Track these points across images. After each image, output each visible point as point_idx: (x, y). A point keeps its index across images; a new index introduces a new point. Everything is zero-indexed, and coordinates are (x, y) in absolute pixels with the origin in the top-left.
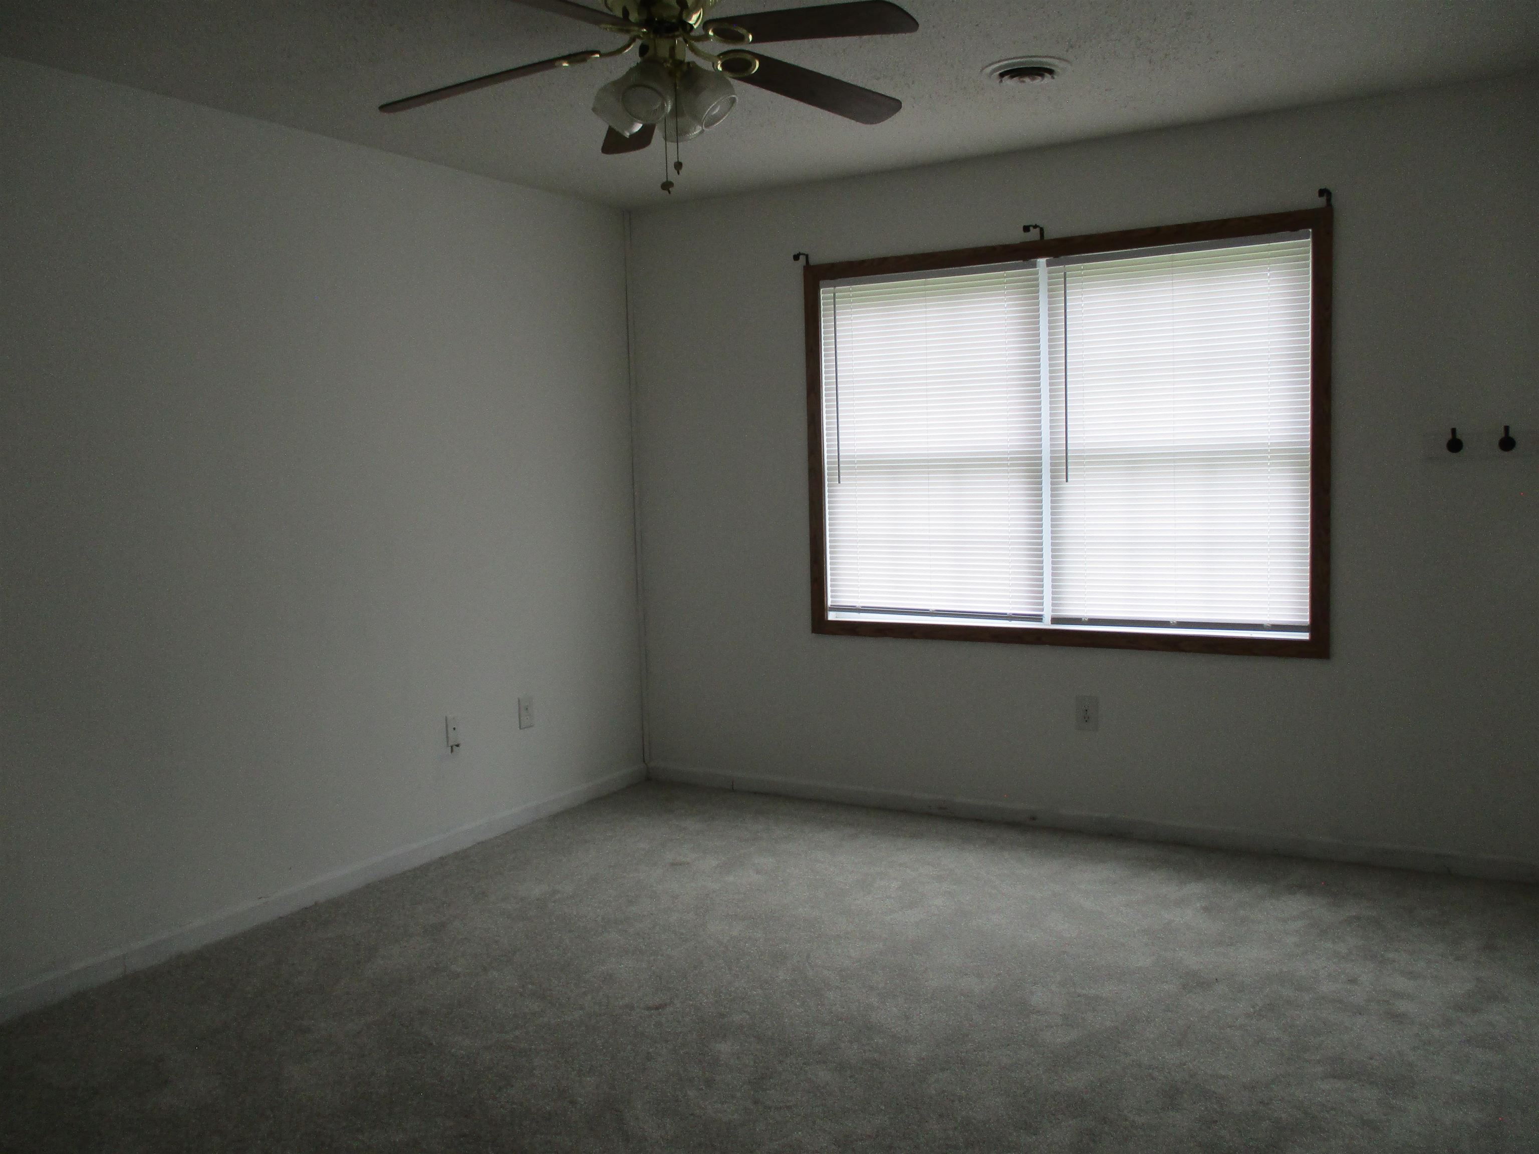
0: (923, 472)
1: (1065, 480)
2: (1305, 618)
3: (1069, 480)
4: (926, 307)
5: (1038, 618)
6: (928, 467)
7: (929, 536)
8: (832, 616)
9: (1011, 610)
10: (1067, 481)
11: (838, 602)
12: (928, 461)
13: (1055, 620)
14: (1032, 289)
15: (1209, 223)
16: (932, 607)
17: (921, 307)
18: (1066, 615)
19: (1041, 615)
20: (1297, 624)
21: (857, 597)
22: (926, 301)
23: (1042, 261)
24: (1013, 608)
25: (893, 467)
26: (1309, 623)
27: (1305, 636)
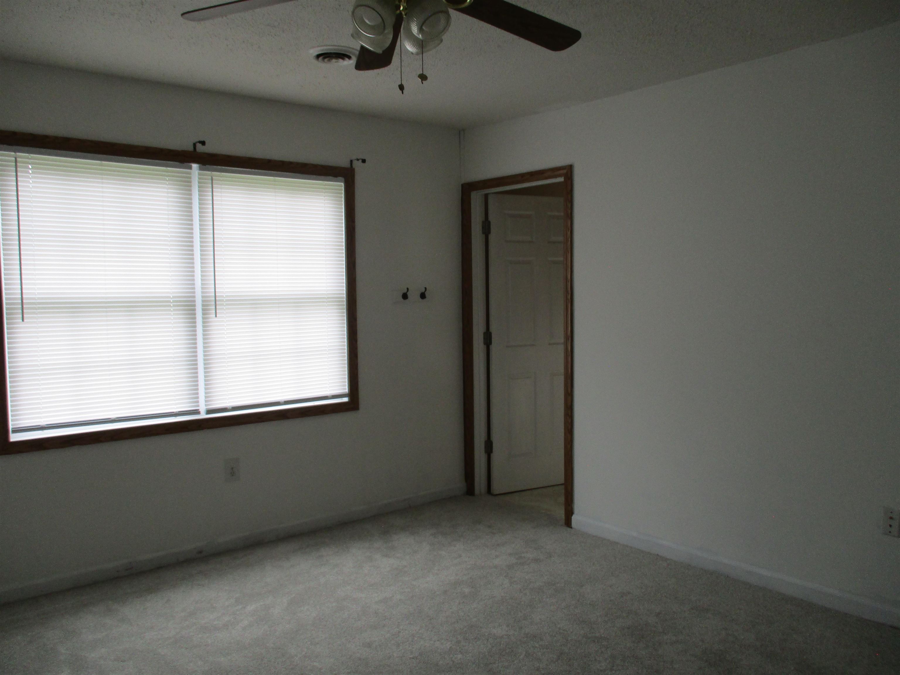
0: (103, 312)
1: (215, 316)
2: (346, 389)
3: (217, 315)
4: (102, 183)
5: (197, 412)
6: (106, 307)
7: (109, 361)
8: (14, 438)
9: (175, 409)
10: (216, 316)
11: (18, 424)
12: (106, 303)
13: (209, 412)
14: (187, 185)
15: (298, 164)
16: (113, 416)
17: (98, 183)
18: (214, 407)
19: (198, 410)
20: (340, 394)
21: (40, 418)
22: (102, 179)
23: (195, 166)
24: (177, 408)
25: (72, 308)
26: (348, 392)
27: (346, 400)
